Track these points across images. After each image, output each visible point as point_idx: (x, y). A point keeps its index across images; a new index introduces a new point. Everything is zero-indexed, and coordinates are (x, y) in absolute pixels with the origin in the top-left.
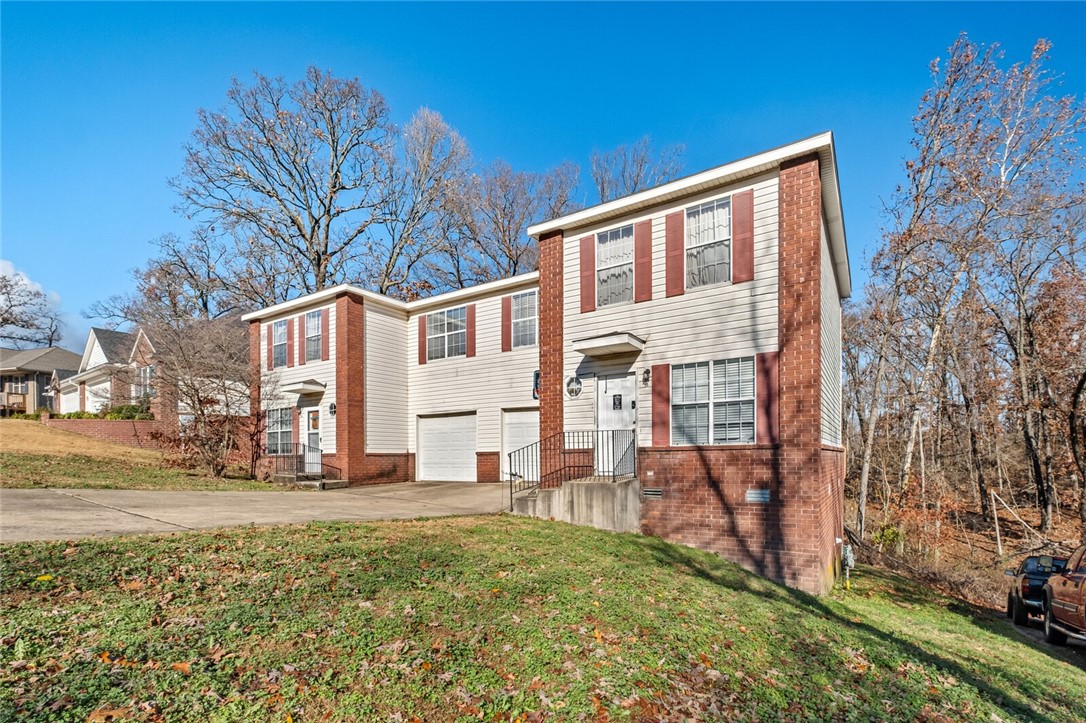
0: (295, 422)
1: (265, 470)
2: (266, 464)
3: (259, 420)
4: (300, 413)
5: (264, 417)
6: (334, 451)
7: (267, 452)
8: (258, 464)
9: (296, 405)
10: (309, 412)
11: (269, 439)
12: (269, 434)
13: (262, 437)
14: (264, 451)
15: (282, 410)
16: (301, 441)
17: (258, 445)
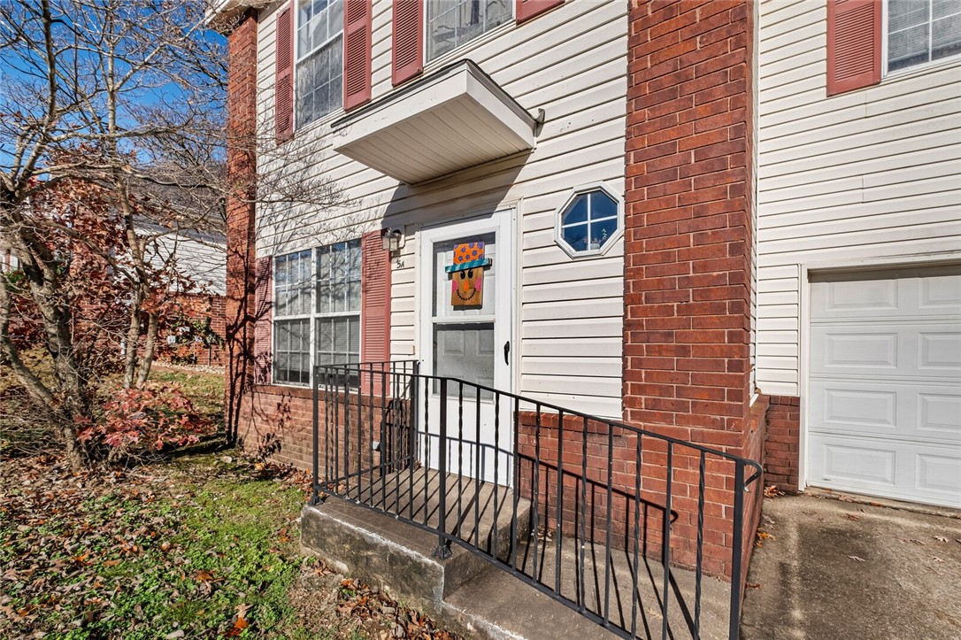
0: (377, 286)
1: (266, 428)
2: (271, 411)
3: (250, 289)
4: (395, 254)
5: (266, 277)
6: (612, 410)
7: (271, 375)
8: (246, 406)
9: (378, 227)
10: (439, 247)
11: (279, 342)
12: (280, 324)
13: (257, 333)
14: (264, 371)
15: (322, 250)
16: (398, 351)
17: (247, 354)
